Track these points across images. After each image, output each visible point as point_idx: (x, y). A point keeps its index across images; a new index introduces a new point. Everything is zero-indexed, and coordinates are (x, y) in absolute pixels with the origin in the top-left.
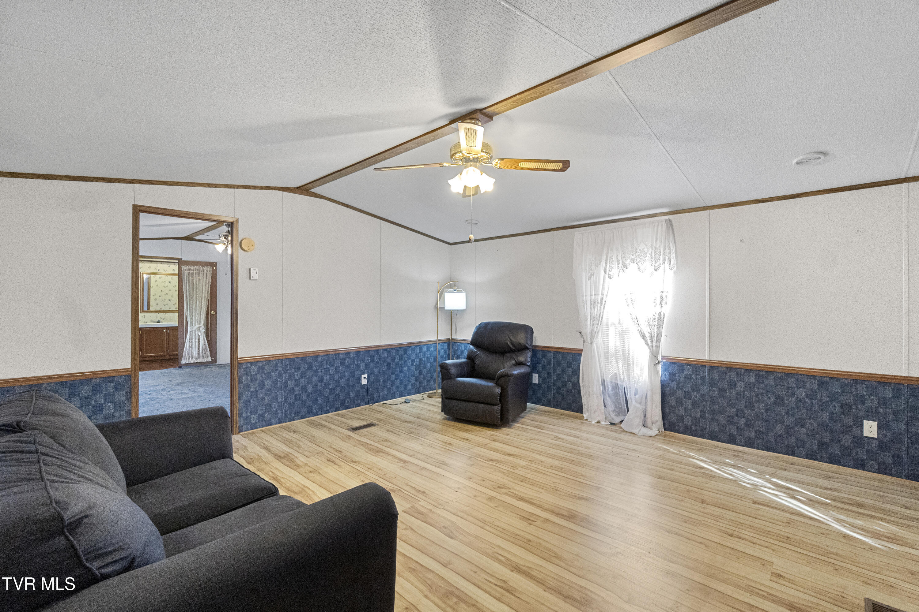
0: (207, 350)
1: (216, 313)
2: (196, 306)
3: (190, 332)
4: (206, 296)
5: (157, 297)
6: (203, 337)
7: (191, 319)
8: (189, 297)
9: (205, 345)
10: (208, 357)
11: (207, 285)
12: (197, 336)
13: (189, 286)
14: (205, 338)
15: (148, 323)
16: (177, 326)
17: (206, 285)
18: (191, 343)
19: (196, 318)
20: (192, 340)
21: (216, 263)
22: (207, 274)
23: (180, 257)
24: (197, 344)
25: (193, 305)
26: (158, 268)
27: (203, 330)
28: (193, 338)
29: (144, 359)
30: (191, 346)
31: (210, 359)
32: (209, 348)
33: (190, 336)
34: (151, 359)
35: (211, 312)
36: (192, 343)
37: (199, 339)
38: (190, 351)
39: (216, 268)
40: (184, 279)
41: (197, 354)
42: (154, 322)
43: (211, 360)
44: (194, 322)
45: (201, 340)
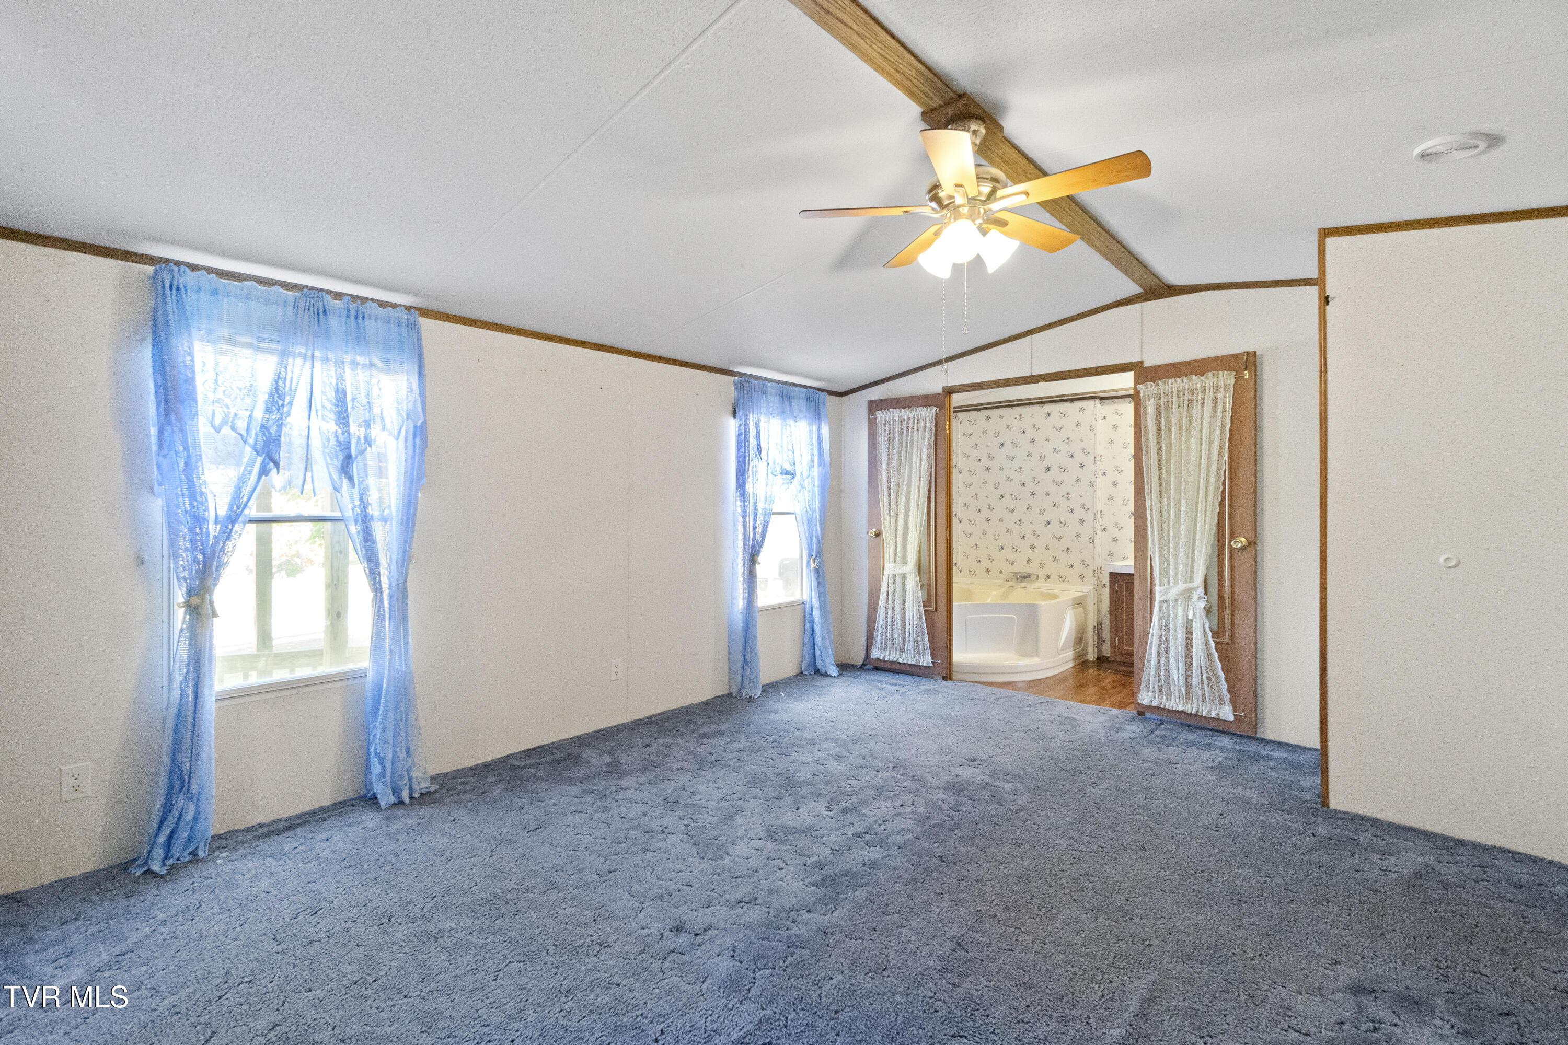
0: (1216, 676)
2: (1178, 516)
3: (1161, 603)
6: (1200, 626)
7: (1165, 560)
9: (1209, 657)
10: (1222, 704)
12: (1183, 621)
14: (1210, 631)
19: (1177, 558)
21: (1254, 354)
22: (1215, 398)
23: (1137, 359)
24: (1183, 649)
27: (1200, 601)
28: (1171, 627)
31: (1227, 713)
32: (1229, 691)
33: (1161, 617)
35: (1232, 537)
36: (1167, 641)
37: (1189, 632)
38: (1162, 667)
39: (1255, 372)
41: (1183, 683)
43: (1232, 718)
44: (1171, 572)
45: (1195, 636)
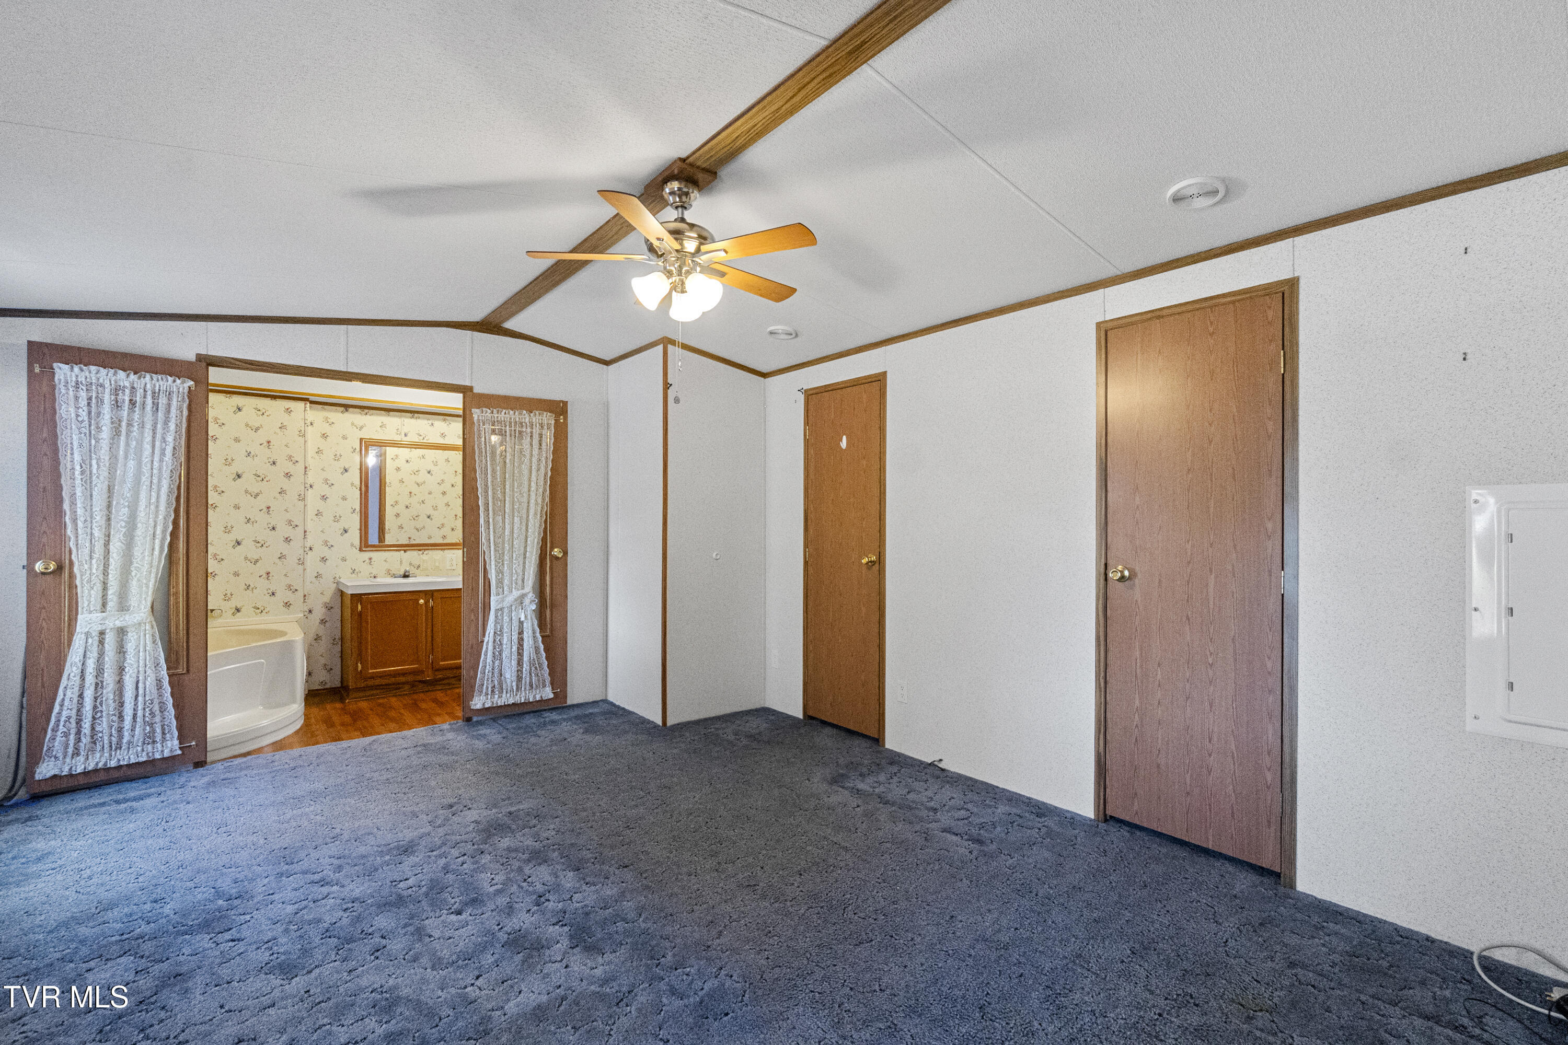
0: (540, 665)
1: (565, 553)
2: (512, 532)
3: (497, 610)
4: (540, 501)
5: (400, 508)
6: (531, 625)
7: (500, 572)
8: (494, 504)
9: (537, 649)
10: (544, 686)
11: (543, 469)
12: (515, 624)
13: (494, 471)
14: (538, 630)
15: (379, 580)
16: (461, 586)
17: (538, 470)
18: (498, 644)
19: (511, 569)
20: (502, 635)
21: (565, 403)
22: (541, 436)
23: (467, 383)
24: (515, 648)
25: (504, 529)
26: (405, 430)
27: (531, 606)
28: (505, 630)
29: (370, 683)
30: (498, 656)
31: (548, 693)
32: (547, 658)
33: (496, 622)
34: (384, 682)
35: (552, 549)
36: (501, 644)
37: (521, 633)
38: (496, 671)
39: (566, 419)
40: (480, 449)
41: (514, 678)
42: (395, 576)
43: (551, 696)
44: (506, 582)
45: (525, 635)
